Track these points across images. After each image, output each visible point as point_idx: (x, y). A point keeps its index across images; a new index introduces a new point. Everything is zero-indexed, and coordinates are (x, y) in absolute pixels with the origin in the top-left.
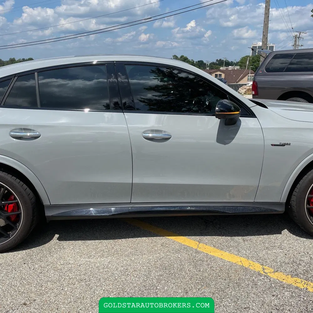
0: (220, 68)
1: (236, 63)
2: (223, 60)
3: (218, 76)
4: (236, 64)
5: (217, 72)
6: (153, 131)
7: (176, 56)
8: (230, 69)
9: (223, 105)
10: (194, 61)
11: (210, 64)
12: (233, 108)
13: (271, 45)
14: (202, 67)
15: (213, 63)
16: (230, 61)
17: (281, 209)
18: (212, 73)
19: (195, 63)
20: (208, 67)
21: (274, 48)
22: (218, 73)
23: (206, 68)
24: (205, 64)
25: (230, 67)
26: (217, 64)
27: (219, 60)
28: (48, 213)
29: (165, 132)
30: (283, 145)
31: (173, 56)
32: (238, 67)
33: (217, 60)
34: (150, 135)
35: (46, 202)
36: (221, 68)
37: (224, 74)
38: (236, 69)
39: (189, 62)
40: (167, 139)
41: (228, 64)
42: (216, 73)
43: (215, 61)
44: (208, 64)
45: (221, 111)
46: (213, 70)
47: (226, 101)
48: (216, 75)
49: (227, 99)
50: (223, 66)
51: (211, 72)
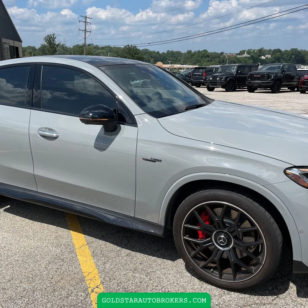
30: (154, 161)
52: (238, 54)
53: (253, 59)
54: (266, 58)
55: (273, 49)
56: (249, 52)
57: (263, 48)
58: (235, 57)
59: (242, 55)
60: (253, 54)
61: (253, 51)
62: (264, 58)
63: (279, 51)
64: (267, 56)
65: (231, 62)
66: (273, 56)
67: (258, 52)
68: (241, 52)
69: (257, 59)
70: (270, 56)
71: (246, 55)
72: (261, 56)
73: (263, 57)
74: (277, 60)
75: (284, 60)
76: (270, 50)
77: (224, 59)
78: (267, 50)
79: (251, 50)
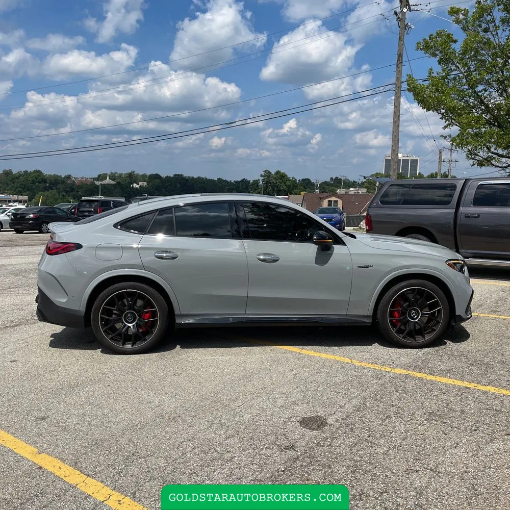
0: (336, 191)
1: (361, 183)
2: (341, 179)
3: (333, 203)
4: (361, 185)
5: (330, 197)
6: (265, 254)
7: (267, 171)
8: (352, 193)
9: (319, 235)
10: (296, 180)
11: (320, 185)
12: (327, 238)
13: (414, 158)
14: (309, 188)
15: (325, 183)
16: (352, 180)
17: (369, 321)
18: (323, 198)
19: (298, 181)
20: (317, 189)
21: (418, 162)
22: (333, 199)
23: (314, 189)
24: (313, 184)
25: (351, 189)
26: (332, 185)
27: (334, 178)
28: (178, 321)
29: (274, 255)
30: (367, 267)
31: (264, 171)
32: (364, 190)
33: (332, 179)
34: (262, 257)
35: (177, 312)
36: (338, 191)
37: (341, 200)
38: (360, 193)
39: (289, 180)
40: (276, 261)
41: (349, 184)
42: (330, 199)
43: (328, 180)
44: (317, 185)
45: (318, 239)
46: (325, 194)
47: (321, 232)
48: (329, 201)
49: (323, 230)
50: (340, 189)
51: (322, 196)
52: (95, 178)
53: (121, 187)
54: (140, 186)
55: (148, 173)
56: (113, 177)
57: (134, 172)
58: (92, 184)
59: (102, 180)
60: (119, 180)
61: (120, 175)
62: (138, 186)
63: (157, 176)
64: (141, 183)
65: (86, 191)
66: (150, 184)
67: (127, 177)
68: (99, 176)
69: (127, 187)
70: (145, 183)
71: (108, 181)
72: (132, 183)
73: (135, 185)
74: (157, 190)
75: (166, 191)
76: (144, 176)
77: (73, 185)
78: (139, 175)
79: (116, 173)
